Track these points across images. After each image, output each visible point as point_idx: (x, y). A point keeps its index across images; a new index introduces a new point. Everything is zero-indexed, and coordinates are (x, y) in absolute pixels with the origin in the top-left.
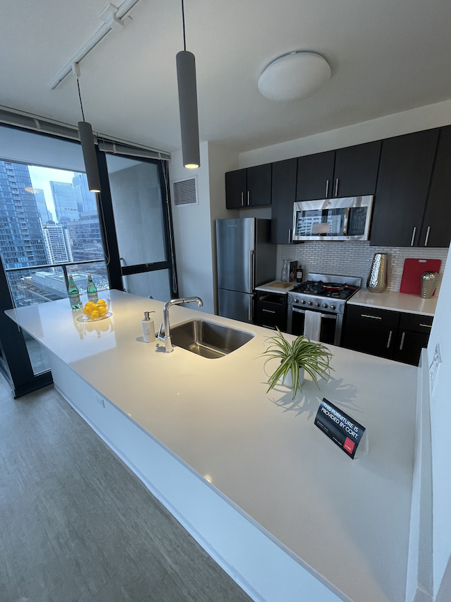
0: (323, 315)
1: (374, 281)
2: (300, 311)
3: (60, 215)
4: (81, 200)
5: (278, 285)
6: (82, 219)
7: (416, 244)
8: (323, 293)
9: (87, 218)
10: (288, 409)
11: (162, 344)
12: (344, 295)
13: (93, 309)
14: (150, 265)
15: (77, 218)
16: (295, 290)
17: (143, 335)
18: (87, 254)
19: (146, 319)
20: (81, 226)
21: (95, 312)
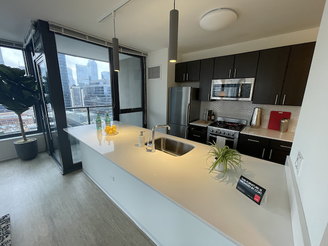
0: (226, 139)
1: (254, 122)
2: (214, 136)
3: (79, 82)
4: (91, 75)
5: (201, 122)
6: (91, 84)
7: (278, 103)
8: (227, 127)
9: (94, 84)
10: (221, 182)
12: (239, 129)
15: (88, 83)
16: (211, 125)
17: (139, 143)
18: (92, 103)
19: (141, 135)
20: (90, 88)
21: (111, 131)
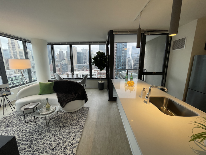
6: (138, 56)
11: (146, 101)
13: (130, 83)
14: (154, 73)
17: (141, 95)
19: (143, 90)
20: (137, 59)
21: (130, 84)
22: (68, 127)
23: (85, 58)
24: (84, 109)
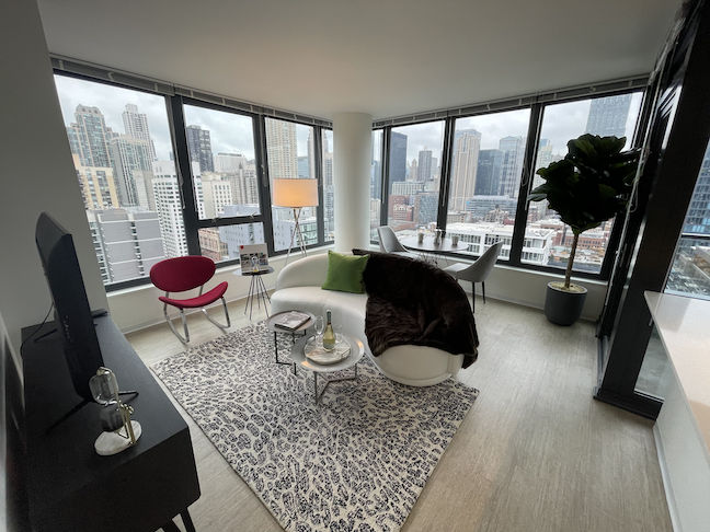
22: (372, 441)
23: (508, 171)
24: (454, 389)
